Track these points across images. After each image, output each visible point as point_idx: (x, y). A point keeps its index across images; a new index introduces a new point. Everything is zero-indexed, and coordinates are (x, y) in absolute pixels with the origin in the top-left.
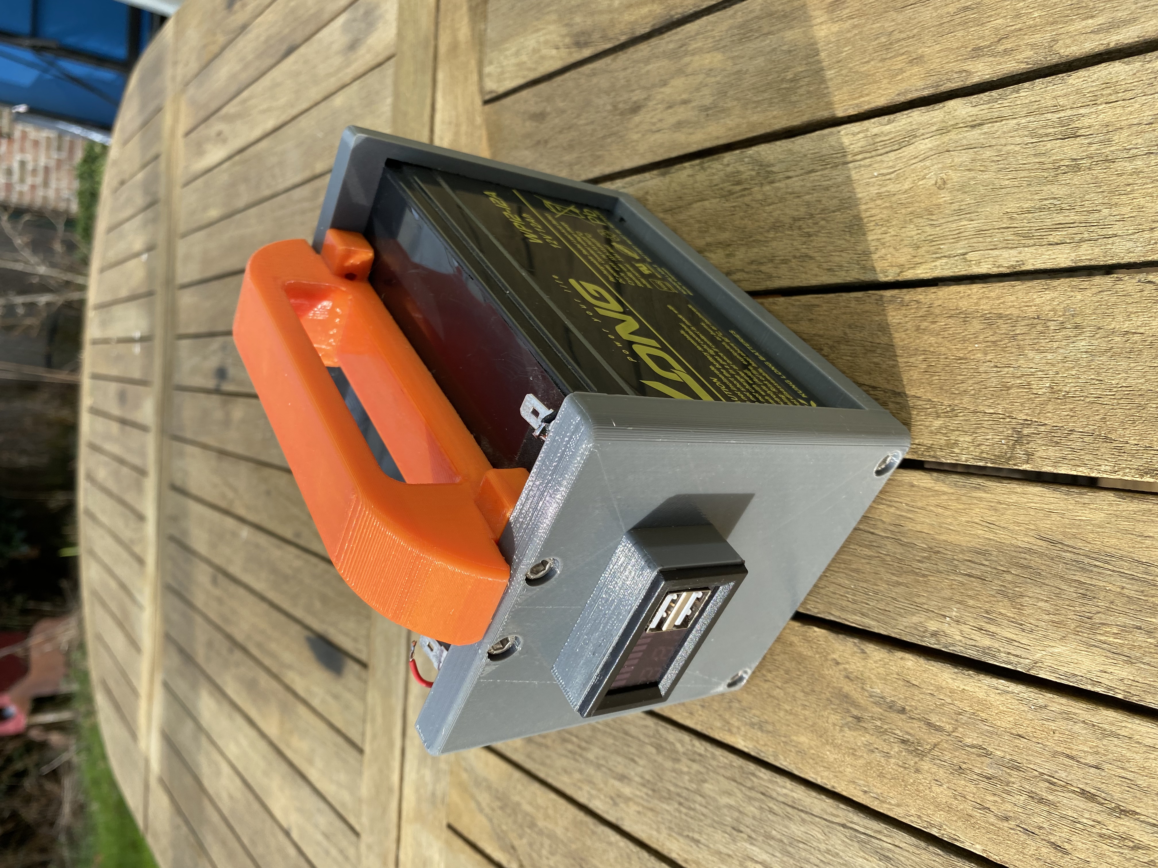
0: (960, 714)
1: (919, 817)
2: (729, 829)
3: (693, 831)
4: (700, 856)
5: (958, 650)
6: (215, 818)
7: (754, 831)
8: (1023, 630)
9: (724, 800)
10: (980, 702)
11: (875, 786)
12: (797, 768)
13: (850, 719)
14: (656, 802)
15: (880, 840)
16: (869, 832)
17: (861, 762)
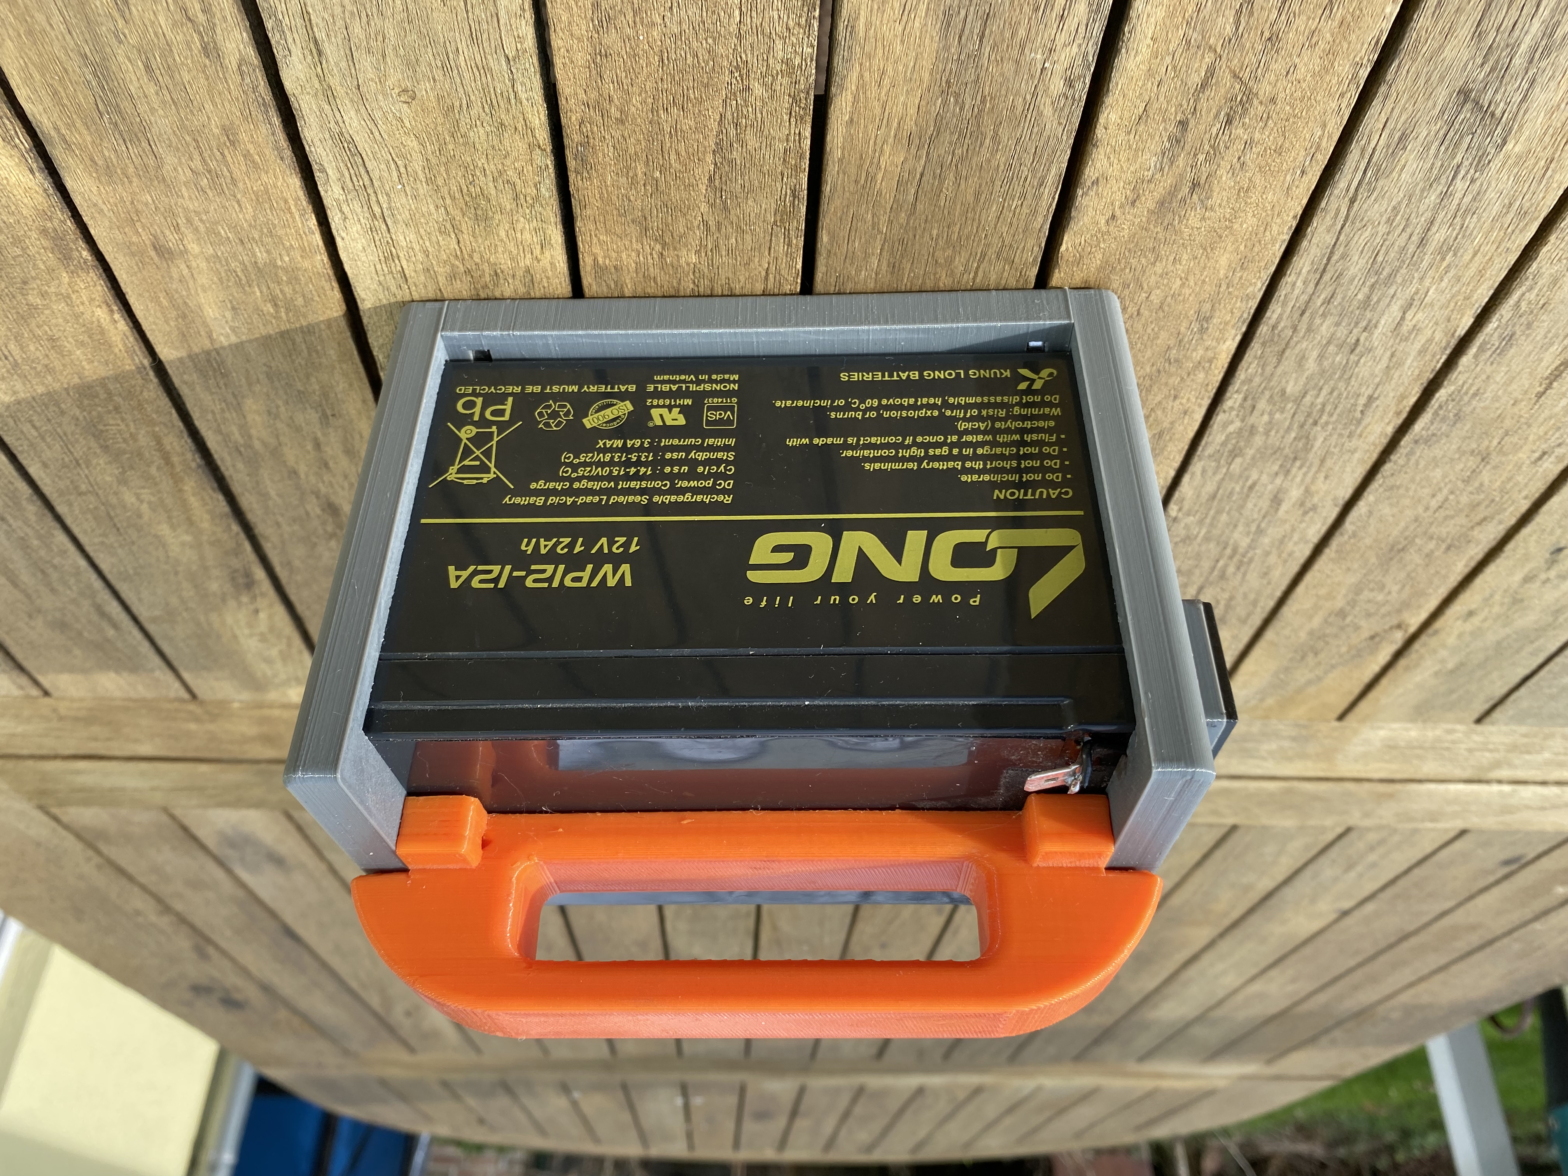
1: (1342, 95)
2: (1354, 358)
3: (1355, 405)
4: (1392, 394)
5: (1092, 50)
7: (1357, 324)
9: (1311, 365)
10: (1171, 15)
11: (1295, 159)
12: (1266, 268)
13: (1195, 196)
14: (1311, 456)
15: (1374, 149)
16: (1362, 167)
17: (1258, 180)
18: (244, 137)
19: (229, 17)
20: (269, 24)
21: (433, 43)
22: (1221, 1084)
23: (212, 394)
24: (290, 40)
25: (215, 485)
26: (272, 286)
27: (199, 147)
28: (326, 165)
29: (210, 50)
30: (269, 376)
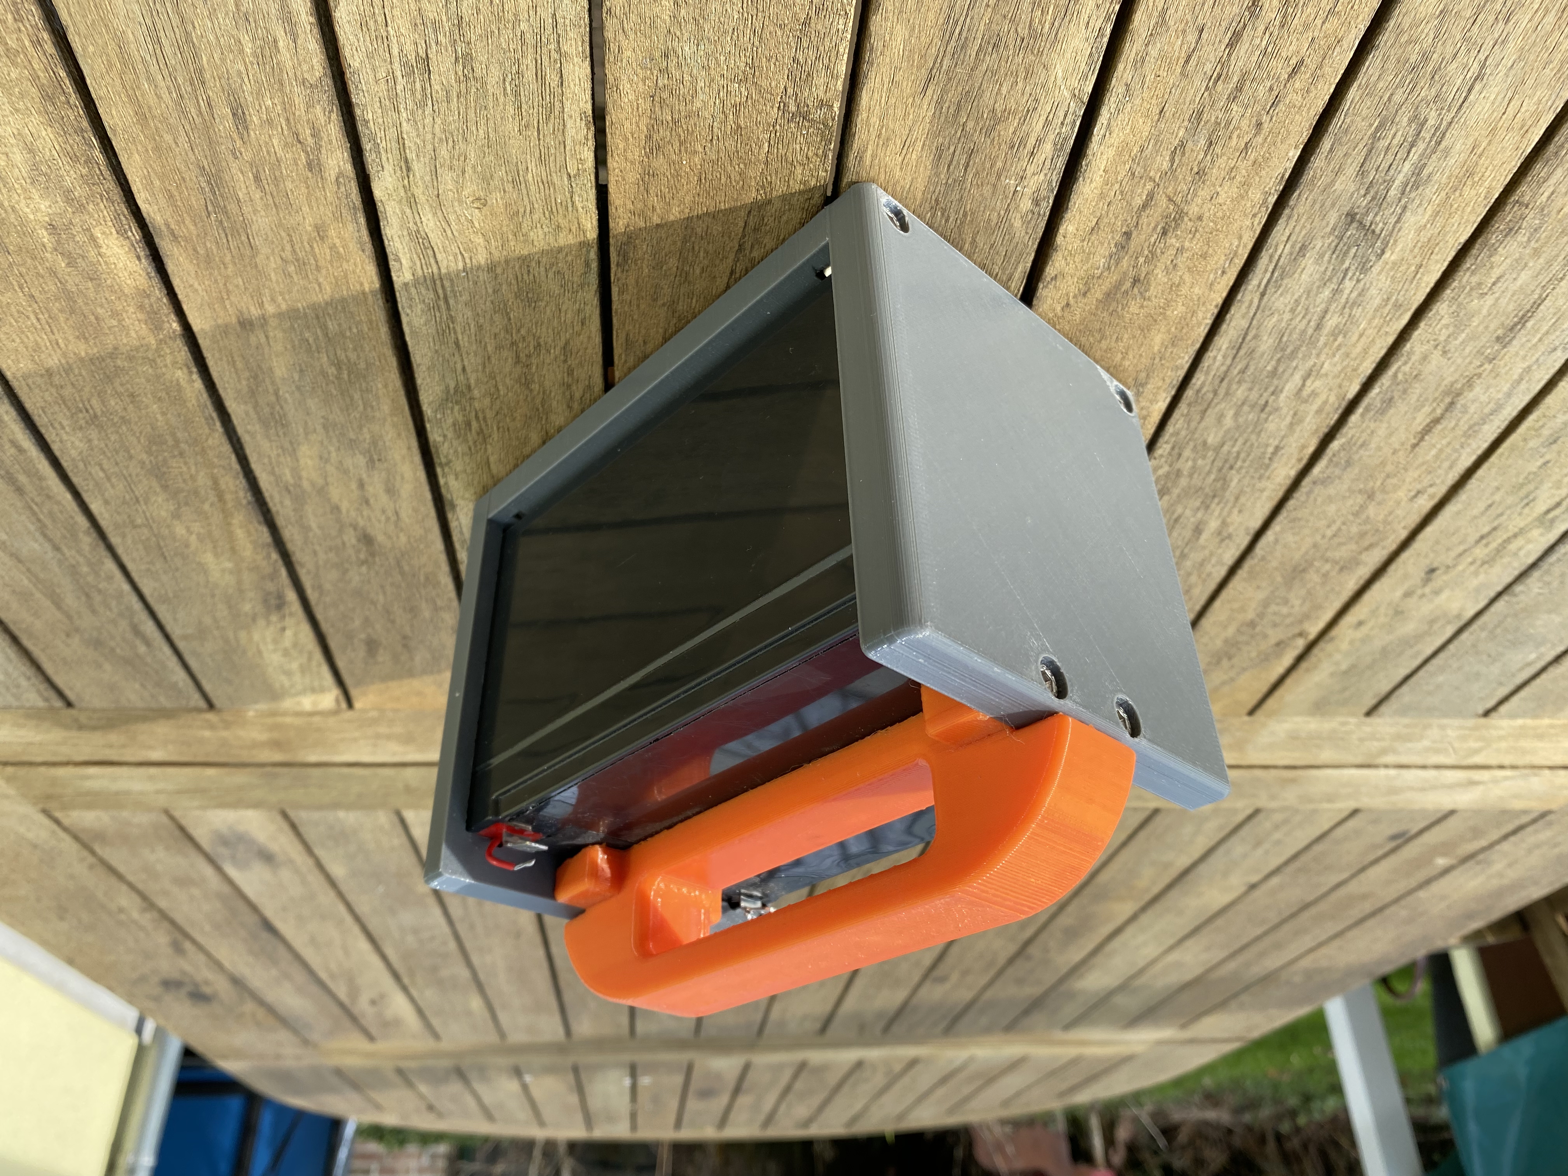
0: (1133, 174)
2: (1263, 416)
3: (1264, 453)
4: (1294, 445)
5: (1056, 179)
6: (1232, 966)
7: (1266, 389)
8: (1035, 109)
9: (1228, 422)
10: (1120, 154)
11: (1216, 263)
12: (1193, 344)
13: (1136, 290)
14: (1228, 494)
15: (1280, 256)
16: (1271, 269)
17: (1187, 277)
18: (332, 233)
19: (334, 141)
20: (367, 146)
21: (507, 162)
22: (1139, 1049)
23: (270, 441)
24: (384, 158)
25: (261, 519)
26: (339, 352)
27: (292, 241)
28: (401, 255)
29: (314, 166)
30: (325, 427)
